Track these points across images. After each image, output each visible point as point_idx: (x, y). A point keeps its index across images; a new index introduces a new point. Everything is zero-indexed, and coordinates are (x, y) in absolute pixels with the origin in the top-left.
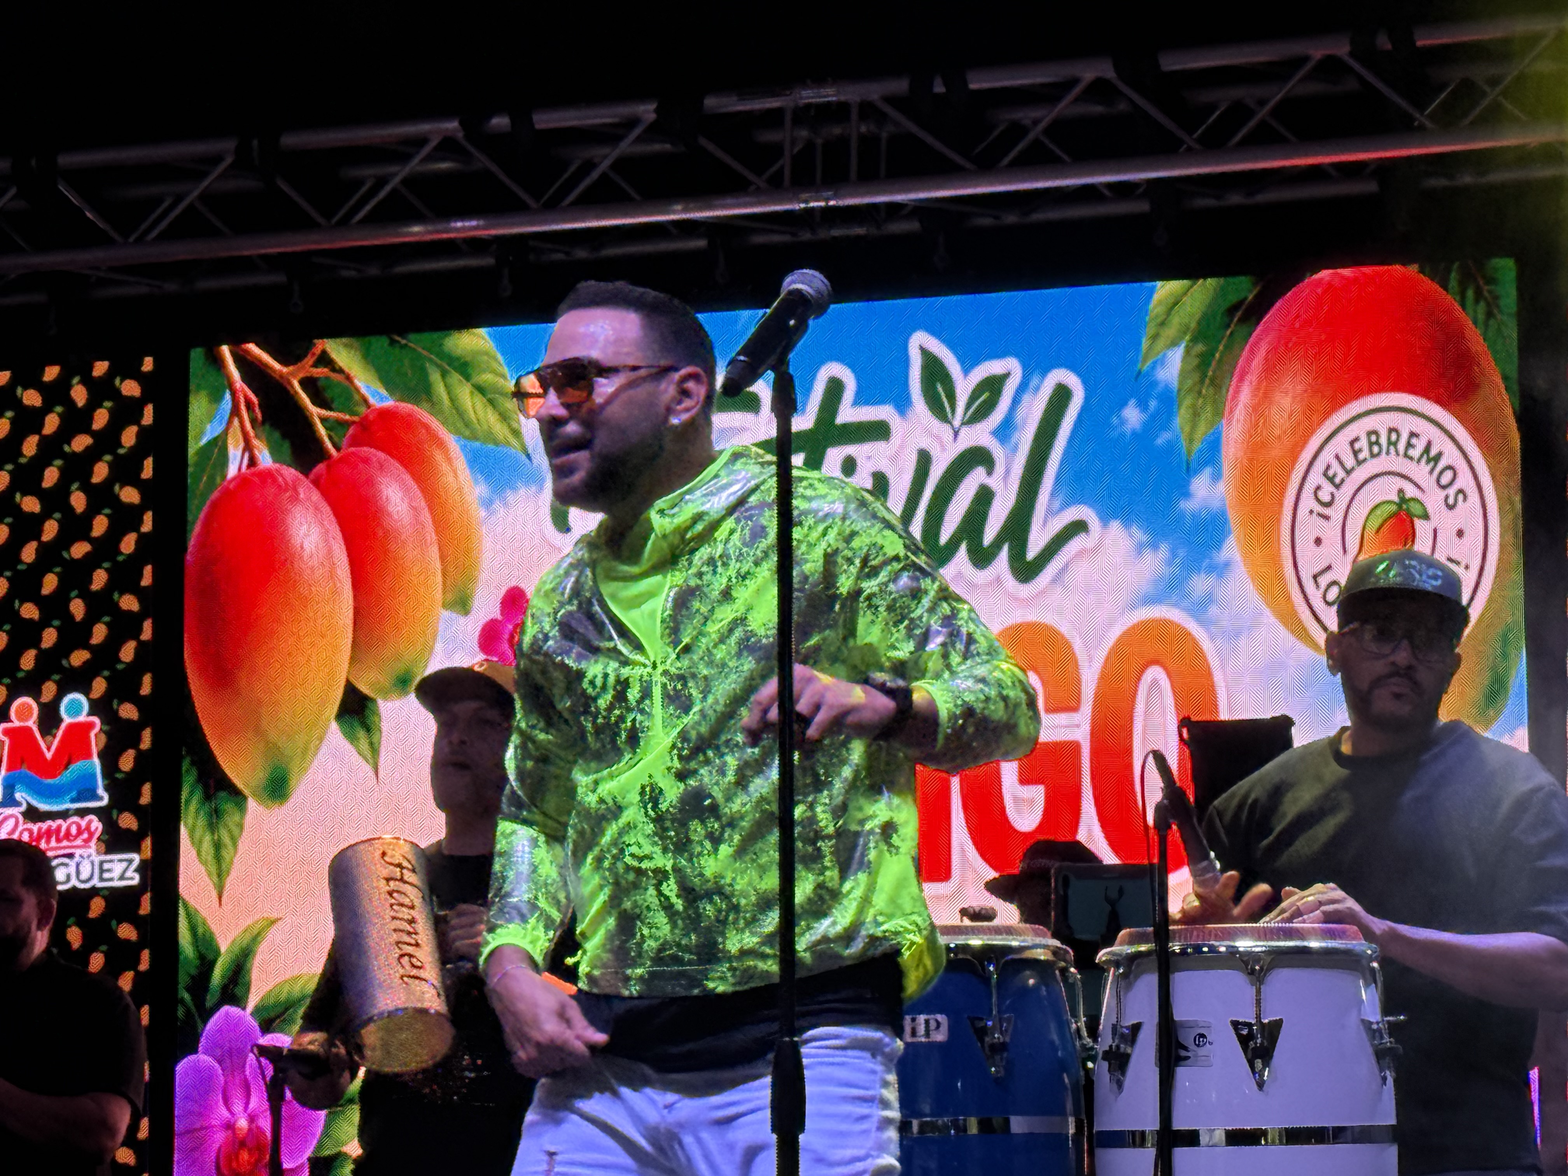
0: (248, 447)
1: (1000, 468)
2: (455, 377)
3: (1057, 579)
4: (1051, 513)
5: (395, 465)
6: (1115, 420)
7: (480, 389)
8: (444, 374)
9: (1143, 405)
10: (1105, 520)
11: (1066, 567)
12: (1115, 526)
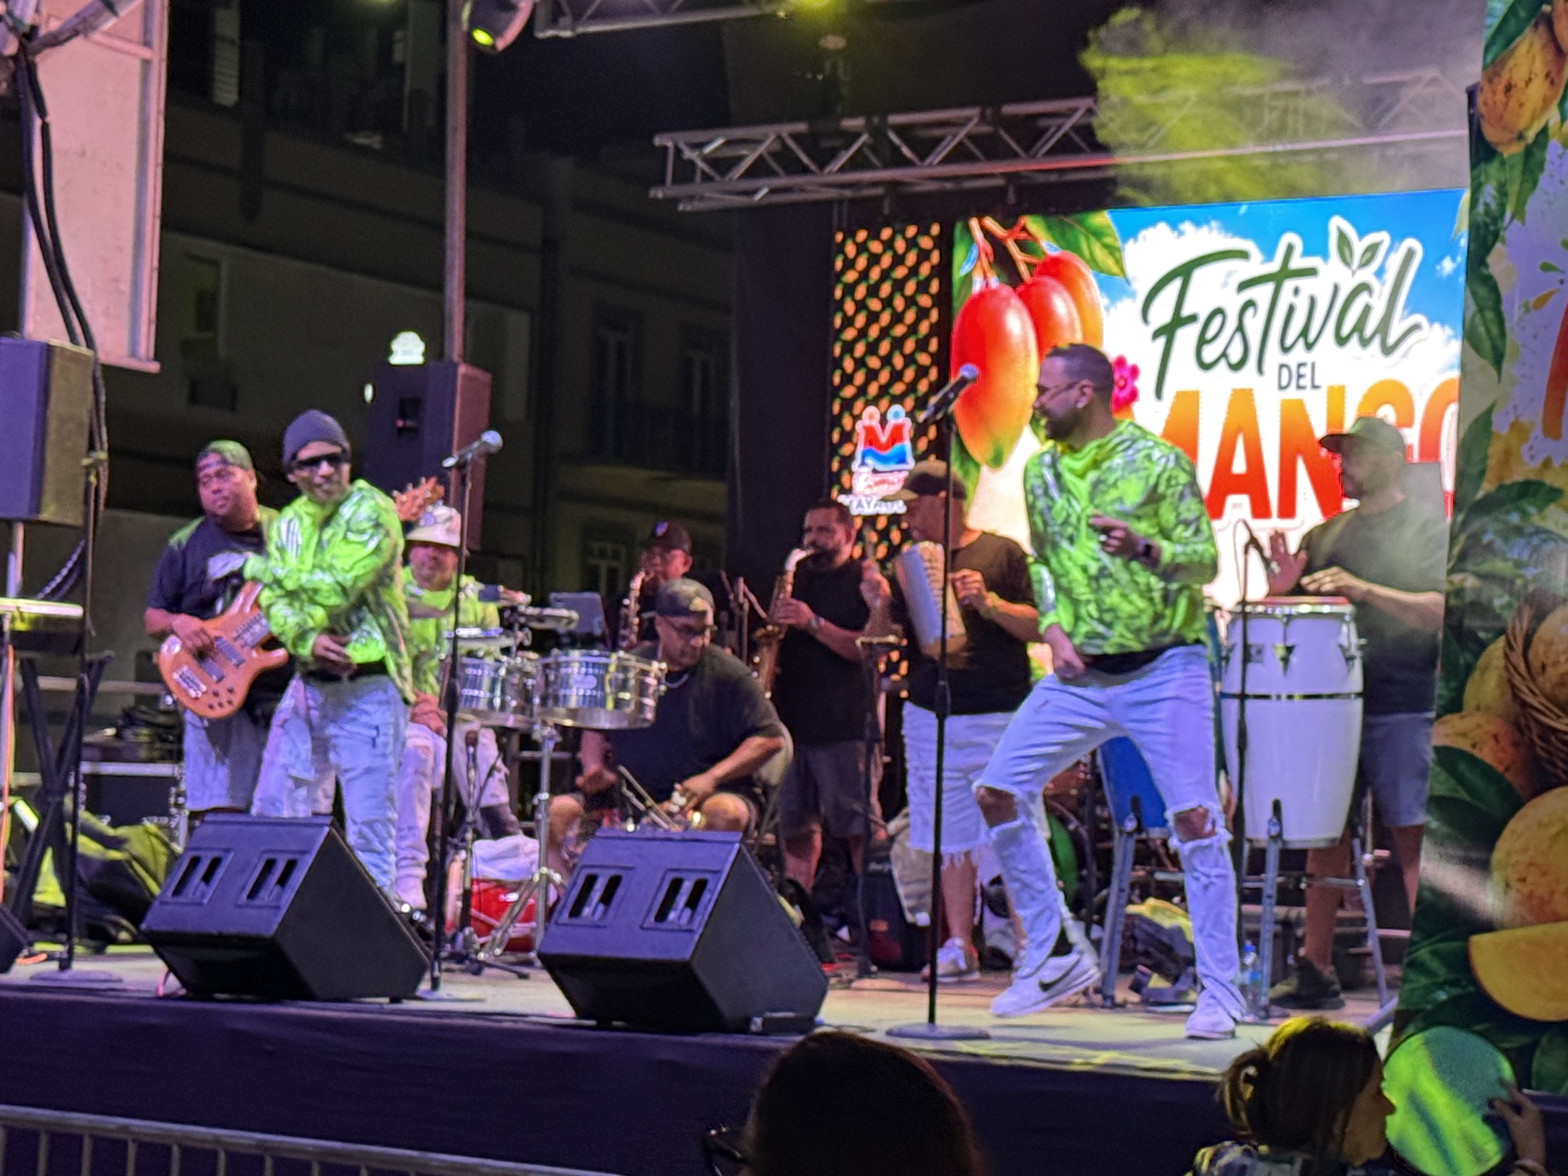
0: (985, 277)
1: (1376, 293)
2: (1093, 239)
3: (1405, 355)
4: (1403, 318)
5: (1060, 288)
6: (1438, 267)
7: (1106, 246)
8: (1087, 238)
9: (1454, 260)
10: (1431, 321)
11: (1410, 348)
12: (1437, 326)
